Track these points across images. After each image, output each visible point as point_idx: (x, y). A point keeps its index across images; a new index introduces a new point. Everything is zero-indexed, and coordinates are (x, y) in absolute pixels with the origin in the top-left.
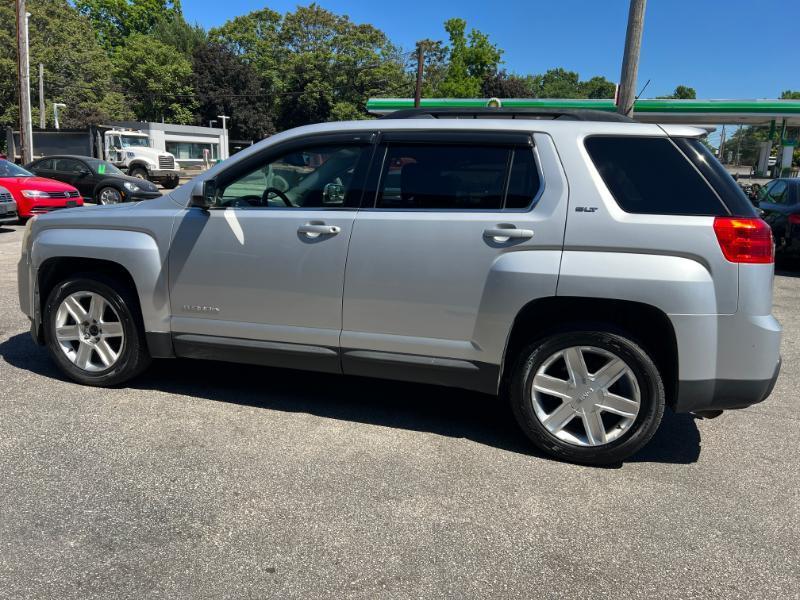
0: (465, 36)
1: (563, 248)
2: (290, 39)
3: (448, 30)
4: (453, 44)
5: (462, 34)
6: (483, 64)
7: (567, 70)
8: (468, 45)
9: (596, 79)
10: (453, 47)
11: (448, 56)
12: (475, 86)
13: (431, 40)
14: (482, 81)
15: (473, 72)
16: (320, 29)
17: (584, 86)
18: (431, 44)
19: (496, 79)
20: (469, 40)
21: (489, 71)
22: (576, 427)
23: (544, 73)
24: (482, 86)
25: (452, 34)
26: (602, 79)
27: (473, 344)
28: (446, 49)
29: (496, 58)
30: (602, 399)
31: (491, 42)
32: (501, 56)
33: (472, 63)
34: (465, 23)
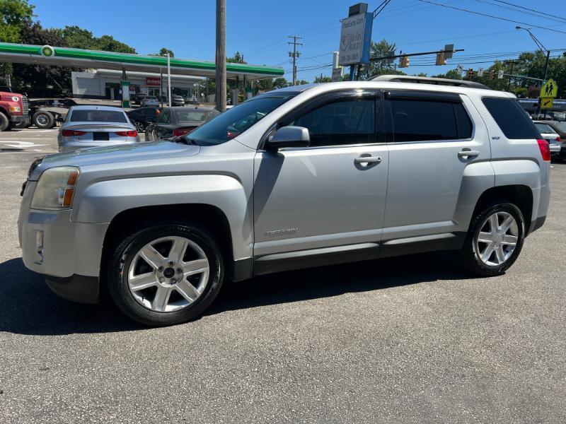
1: (490, 160)
6: (18, 15)
7: (82, 28)
9: (106, 37)
12: (14, 33)
14: (20, 30)
15: (9, 21)
17: (99, 41)
19: (33, 30)
21: (25, 22)
22: (493, 258)
23: (64, 28)
24: (21, 33)
26: (111, 38)
27: (454, 222)
29: (30, 12)
30: (503, 238)
32: (33, 9)
33: (7, 14)
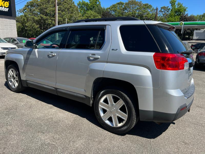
0: (176, 5)
1: (107, 62)
2: (126, 9)
3: (170, 3)
4: (172, 7)
5: (175, 4)
6: (181, 12)
8: (176, 7)
10: (172, 8)
11: (170, 11)
12: (178, 19)
13: (165, 6)
15: (177, 15)
16: (134, 6)
18: (165, 8)
19: (185, 16)
20: (177, 5)
21: (182, 14)
23: (202, 14)
24: (180, 18)
25: (172, 4)
27: (85, 90)
28: (170, 9)
29: (185, 10)
30: (117, 112)
31: (183, 5)
33: (178, 12)
34: (176, 1)
